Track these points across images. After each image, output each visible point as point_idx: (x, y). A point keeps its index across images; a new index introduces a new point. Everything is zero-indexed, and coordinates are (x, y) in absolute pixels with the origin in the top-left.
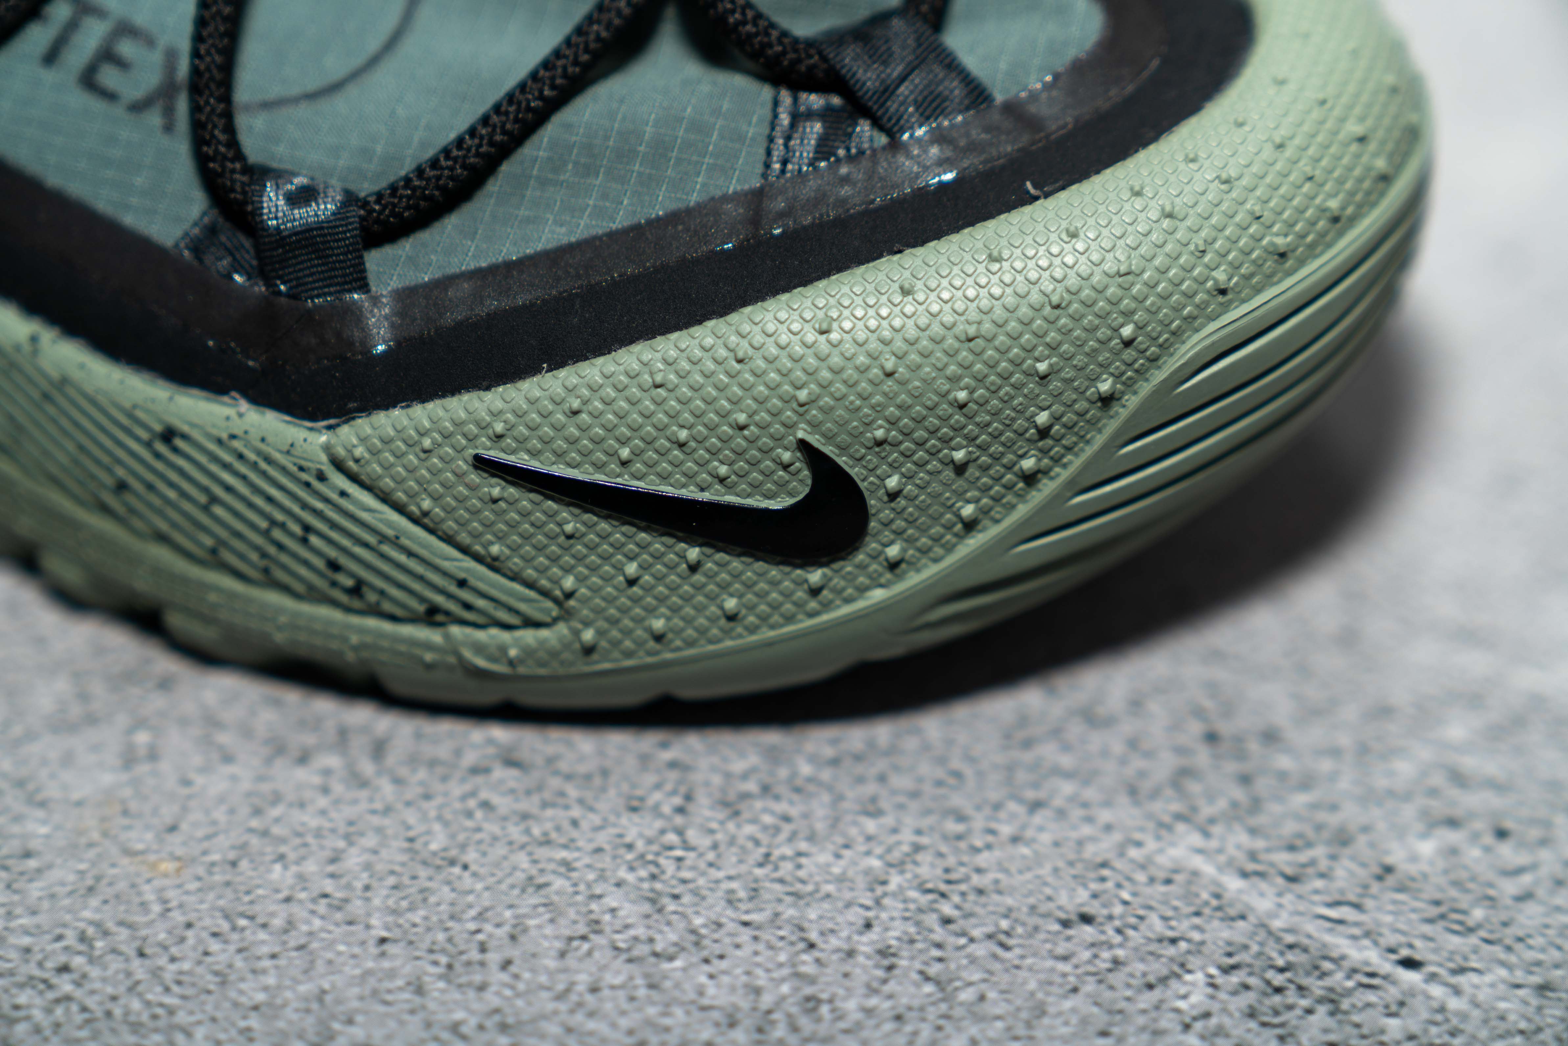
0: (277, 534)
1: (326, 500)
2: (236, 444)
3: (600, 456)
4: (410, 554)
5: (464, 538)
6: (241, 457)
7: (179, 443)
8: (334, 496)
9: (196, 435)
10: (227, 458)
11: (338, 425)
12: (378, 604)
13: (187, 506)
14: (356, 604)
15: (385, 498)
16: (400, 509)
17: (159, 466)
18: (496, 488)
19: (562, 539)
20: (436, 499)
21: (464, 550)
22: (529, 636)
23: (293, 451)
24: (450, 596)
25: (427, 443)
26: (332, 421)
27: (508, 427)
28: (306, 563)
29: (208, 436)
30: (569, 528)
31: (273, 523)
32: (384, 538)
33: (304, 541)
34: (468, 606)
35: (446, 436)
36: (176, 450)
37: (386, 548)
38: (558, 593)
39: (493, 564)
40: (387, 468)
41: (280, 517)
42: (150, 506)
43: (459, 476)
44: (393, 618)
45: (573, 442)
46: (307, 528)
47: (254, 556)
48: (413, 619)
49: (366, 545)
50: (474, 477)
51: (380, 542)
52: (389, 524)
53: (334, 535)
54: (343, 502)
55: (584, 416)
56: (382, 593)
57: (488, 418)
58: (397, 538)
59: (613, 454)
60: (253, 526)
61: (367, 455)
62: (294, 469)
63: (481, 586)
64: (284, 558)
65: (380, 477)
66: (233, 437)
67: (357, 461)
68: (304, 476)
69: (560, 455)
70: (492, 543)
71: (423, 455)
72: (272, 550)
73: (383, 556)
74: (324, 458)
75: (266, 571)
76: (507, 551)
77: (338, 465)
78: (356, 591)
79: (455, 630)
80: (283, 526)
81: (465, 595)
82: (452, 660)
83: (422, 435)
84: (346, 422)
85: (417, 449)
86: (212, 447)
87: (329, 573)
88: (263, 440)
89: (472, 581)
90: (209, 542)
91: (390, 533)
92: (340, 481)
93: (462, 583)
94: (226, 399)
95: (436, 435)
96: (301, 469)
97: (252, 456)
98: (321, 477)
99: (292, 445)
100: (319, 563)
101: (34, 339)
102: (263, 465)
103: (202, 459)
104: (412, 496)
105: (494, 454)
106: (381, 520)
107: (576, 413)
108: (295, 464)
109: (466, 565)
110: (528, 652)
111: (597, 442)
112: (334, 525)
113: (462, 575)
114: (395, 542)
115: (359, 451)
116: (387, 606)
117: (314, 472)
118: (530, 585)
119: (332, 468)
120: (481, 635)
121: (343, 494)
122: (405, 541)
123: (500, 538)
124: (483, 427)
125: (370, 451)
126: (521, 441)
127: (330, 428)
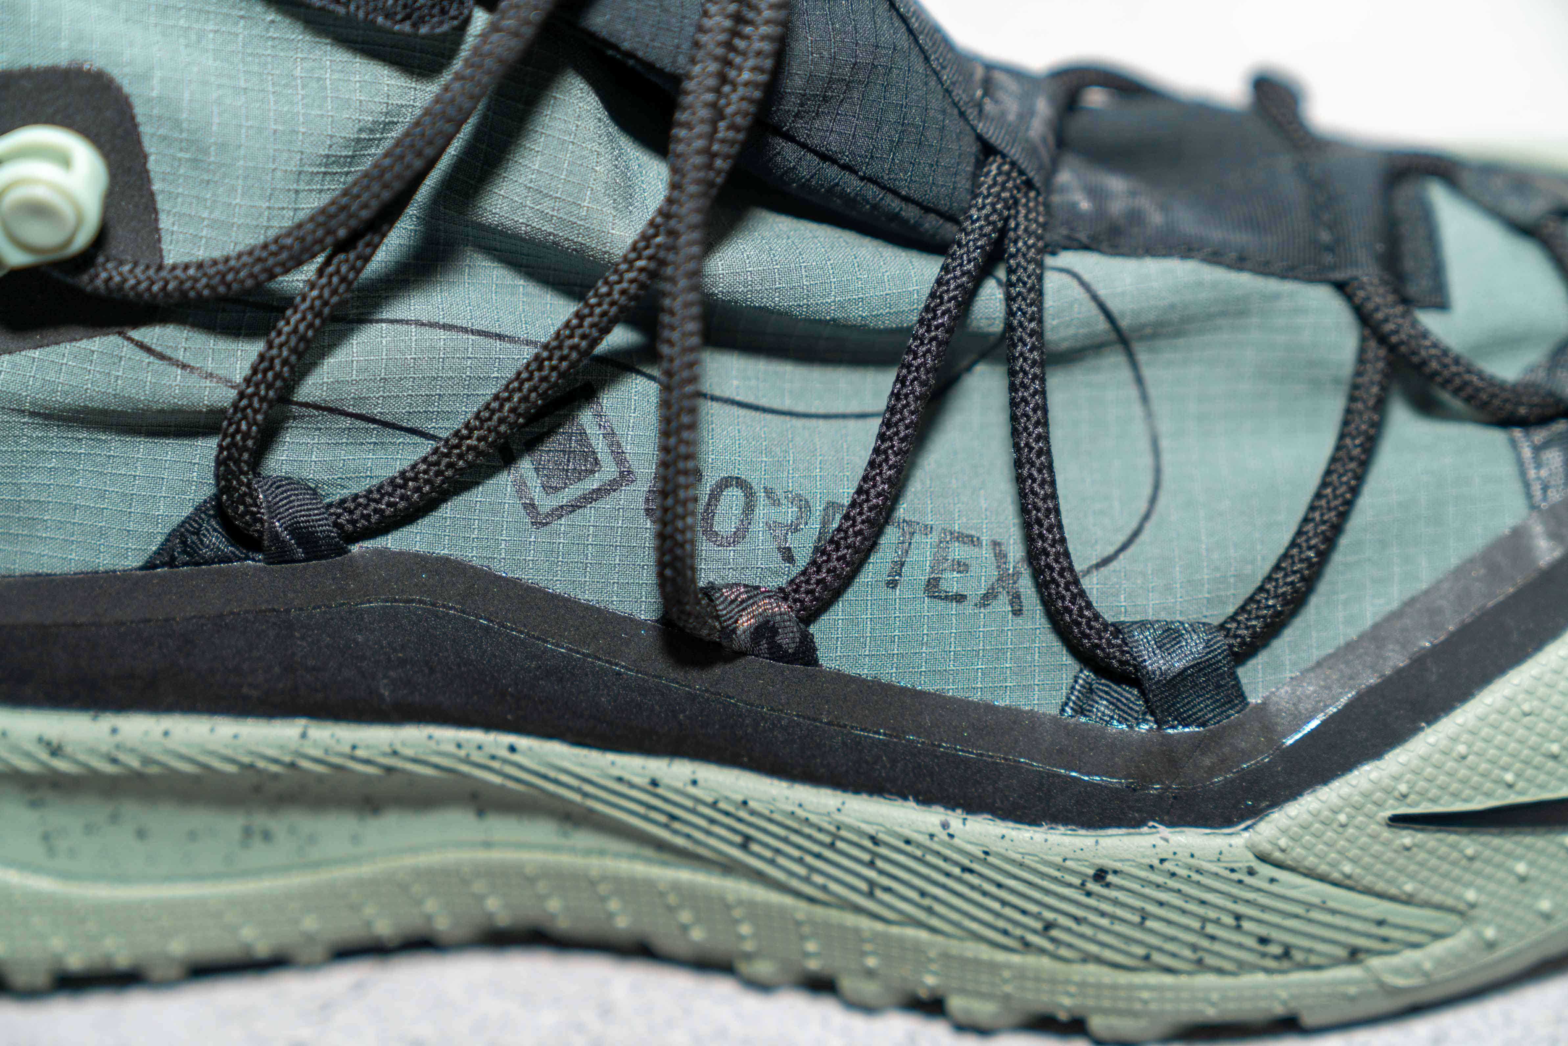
0: (1211, 929)
1: (1259, 890)
2: (1167, 865)
3: (1488, 786)
4: (1334, 912)
5: (1381, 886)
6: (1173, 875)
7: (1110, 878)
8: (1265, 885)
9: (1126, 868)
10: (1160, 879)
11: (1254, 824)
12: (1306, 960)
13: (1119, 927)
14: (1286, 964)
15: (1310, 874)
16: (1322, 878)
17: (1092, 902)
18: (1407, 837)
19: (1464, 862)
20: (1354, 861)
21: (1381, 896)
22: (1438, 948)
23: (1223, 858)
24: (1369, 936)
25: (1342, 818)
26: (1249, 823)
27: (1411, 785)
28: (1240, 946)
29: (1139, 866)
30: (1470, 851)
31: (1204, 920)
32: (1309, 906)
33: (1238, 928)
34: (1385, 940)
35: (1358, 808)
36: (1108, 885)
37: (1315, 915)
38: (1461, 906)
39: (1408, 900)
40: (1308, 848)
41: (1212, 914)
42: (1082, 936)
43: (1374, 837)
44: (1317, 968)
45: (1464, 781)
46: (1238, 917)
47: (1187, 953)
48: (1337, 962)
49: (1296, 916)
50: (1386, 834)
51: (1308, 911)
52: (1314, 893)
53: (1266, 916)
54: (1274, 888)
55: (1471, 758)
56: (1310, 951)
57: (1393, 784)
58: (1324, 902)
59: (1499, 781)
60: (1187, 928)
61: (1291, 844)
62: (1226, 873)
63: (1398, 920)
64: (1217, 947)
65: (1305, 858)
66: (1162, 861)
67: (1283, 851)
68: (1235, 876)
69: (1455, 795)
70: (1405, 883)
71: (1340, 830)
72: (1205, 943)
73: (1310, 921)
74: (1251, 856)
75: (1200, 962)
76: (1419, 886)
77: (1263, 858)
78: (1287, 954)
79: (1375, 962)
80: (1217, 922)
81: (1384, 931)
82: (1372, 987)
83: (1335, 812)
84: (1262, 819)
85: (1335, 826)
86: (1143, 874)
87: (1262, 948)
88: (1192, 856)
89: (1392, 919)
90: (1141, 951)
91: (1315, 900)
92: (1267, 870)
93: (1381, 923)
94: (1145, 829)
95: (1348, 810)
96: (1233, 870)
97: (1184, 872)
98: (1251, 872)
99: (1221, 853)
100: (1251, 942)
101: (945, 825)
102: (1196, 877)
103: (1135, 886)
104: (1333, 865)
105: (1403, 810)
106: (1308, 893)
107: (1464, 758)
108: (1226, 868)
109: (1381, 908)
110: (1440, 962)
111: (1485, 775)
112: (1264, 908)
113: (1380, 917)
114: (1323, 907)
115: (1283, 842)
116: (1314, 960)
117: (1246, 870)
118: (1439, 907)
119: (1259, 862)
120: (1395, 961)
121: (1272, 880)
122: (1331, 904)
123: (1412, 877)
124: (1388, 791)
125: (1292, 839)
126: (1422, 794)
127: (1246, 829)
